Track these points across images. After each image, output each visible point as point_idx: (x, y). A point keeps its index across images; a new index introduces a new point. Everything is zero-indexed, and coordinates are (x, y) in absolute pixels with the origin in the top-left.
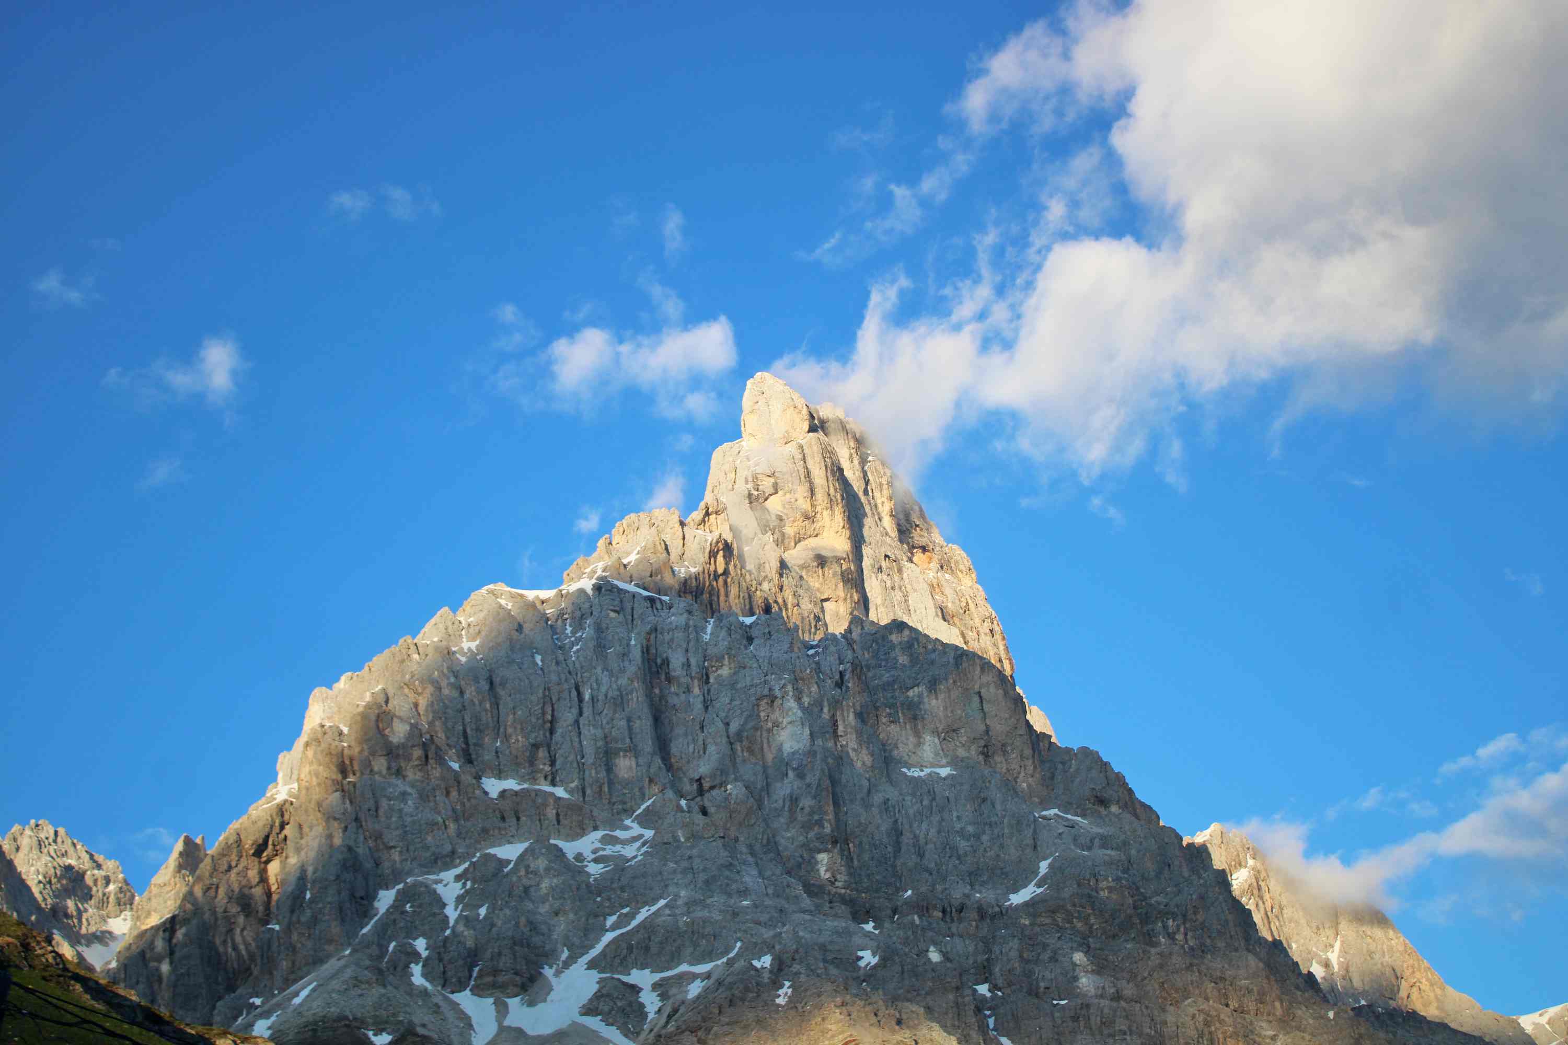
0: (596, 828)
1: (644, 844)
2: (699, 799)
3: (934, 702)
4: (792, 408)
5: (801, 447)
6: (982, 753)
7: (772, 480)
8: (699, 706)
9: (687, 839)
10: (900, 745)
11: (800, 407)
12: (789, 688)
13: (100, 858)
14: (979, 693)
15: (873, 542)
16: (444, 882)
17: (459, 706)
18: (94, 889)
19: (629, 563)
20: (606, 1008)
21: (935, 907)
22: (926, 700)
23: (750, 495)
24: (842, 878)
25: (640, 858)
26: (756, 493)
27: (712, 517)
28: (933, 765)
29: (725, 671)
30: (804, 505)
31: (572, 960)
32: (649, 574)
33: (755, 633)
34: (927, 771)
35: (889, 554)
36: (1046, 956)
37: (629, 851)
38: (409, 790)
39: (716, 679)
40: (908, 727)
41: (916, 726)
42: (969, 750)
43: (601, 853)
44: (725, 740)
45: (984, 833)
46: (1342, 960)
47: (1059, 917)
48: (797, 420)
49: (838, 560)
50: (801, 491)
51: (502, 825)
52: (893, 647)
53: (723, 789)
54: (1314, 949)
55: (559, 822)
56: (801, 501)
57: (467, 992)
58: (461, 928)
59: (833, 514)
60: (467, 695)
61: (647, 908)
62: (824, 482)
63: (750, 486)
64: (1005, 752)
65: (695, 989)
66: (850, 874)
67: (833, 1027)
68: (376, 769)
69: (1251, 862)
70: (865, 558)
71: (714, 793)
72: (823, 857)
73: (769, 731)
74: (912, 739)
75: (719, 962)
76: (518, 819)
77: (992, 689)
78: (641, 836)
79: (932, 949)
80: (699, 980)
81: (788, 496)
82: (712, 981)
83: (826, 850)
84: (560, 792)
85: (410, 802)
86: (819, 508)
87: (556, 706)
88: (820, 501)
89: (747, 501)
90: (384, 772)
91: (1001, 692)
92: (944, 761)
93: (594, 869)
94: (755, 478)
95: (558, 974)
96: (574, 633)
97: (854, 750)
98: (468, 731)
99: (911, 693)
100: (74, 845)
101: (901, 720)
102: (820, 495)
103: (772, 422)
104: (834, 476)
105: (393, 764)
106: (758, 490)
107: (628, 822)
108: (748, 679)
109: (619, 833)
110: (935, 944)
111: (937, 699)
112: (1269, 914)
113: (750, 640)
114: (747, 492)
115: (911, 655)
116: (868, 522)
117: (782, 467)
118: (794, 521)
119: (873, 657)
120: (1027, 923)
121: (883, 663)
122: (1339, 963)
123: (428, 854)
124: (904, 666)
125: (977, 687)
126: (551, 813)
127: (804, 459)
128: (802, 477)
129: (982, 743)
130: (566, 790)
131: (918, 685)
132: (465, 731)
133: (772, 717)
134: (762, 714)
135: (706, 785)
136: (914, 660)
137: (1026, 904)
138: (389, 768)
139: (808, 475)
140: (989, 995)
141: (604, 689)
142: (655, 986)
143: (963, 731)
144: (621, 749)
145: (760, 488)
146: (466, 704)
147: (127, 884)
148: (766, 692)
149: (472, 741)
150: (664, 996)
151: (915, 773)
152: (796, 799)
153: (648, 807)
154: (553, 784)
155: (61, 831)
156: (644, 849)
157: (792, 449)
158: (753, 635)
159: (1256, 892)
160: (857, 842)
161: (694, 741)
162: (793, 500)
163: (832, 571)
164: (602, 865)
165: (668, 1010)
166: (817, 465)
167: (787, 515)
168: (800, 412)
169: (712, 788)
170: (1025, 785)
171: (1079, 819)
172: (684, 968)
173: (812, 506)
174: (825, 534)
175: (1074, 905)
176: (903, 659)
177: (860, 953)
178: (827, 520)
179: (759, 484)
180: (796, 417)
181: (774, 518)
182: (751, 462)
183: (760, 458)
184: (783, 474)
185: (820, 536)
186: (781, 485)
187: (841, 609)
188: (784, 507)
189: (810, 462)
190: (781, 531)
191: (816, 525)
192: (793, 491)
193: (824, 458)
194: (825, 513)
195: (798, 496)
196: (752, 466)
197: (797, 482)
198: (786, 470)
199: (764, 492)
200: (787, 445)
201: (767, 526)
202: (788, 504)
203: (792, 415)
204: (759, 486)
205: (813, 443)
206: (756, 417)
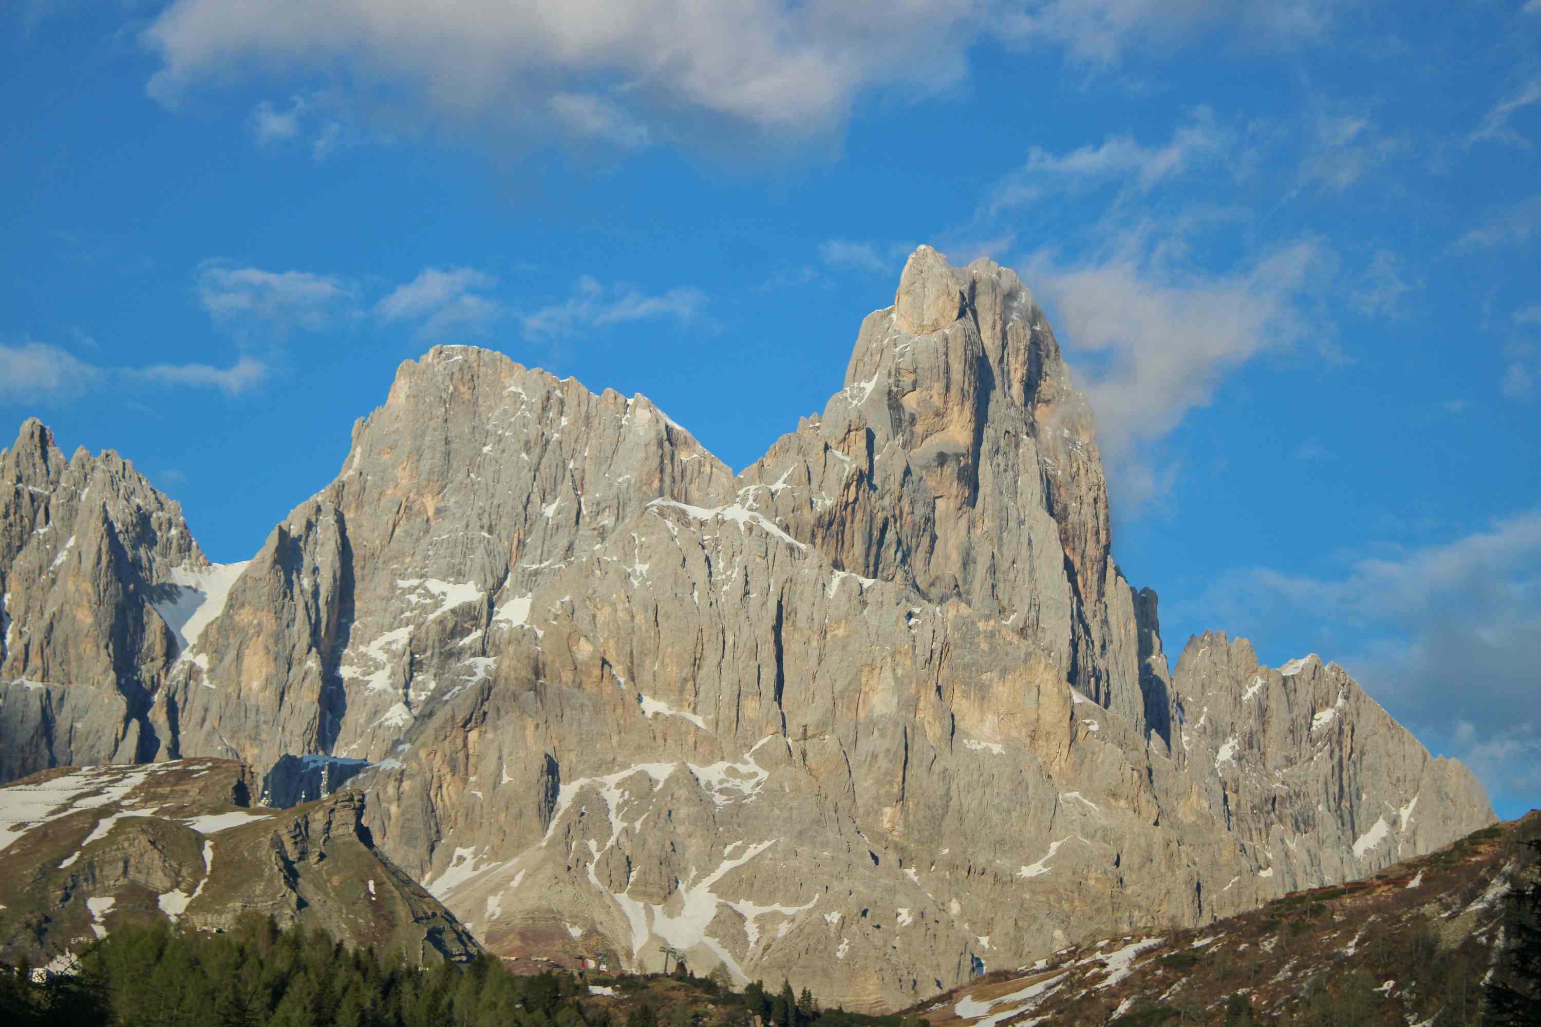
0: (722, 759)
1: (758, 784)
2: (802, 742)
3: (1001, 688)
4: (946, 296)
5: (946, 339)
6: (1030, 736)
7: (913, 376)
8: (813, 660)
9: (792, 791)
10: (967, 718)
11: (953, 295)
12: (889, 659)
13: (162, 496)
14: (1038, 687)
15: (997, 419)
16: (607, 787)
17: (630, 630)
18: (159, 534)
19: (777, 491)
20: (722, 933)
21: (963, 868)
22: (995, 685)
23: (890, 392)
24: (899, 828)
25: (754, 798)
26: (895, 389)
27: (853, 434)
28: (989, 740)
29: (841, 632)
30: (937, 401)
31: (697, 881)
32: (791, 510)
33: (870, 598)
34: (984, 744)
35: (1010, 429)
36: (1034, 927)
37: (747, 787)
38: (587, 703)
39: (832, 638)
40: (976, 703)
41: (982, 704)
42: (1020, 732)
43: (725, 785)
44: (830, 696)
45: (1015, 810)
46: (1412, 819)
47: (1052, 897)
48: (949, 308)
49: (957, 456)
50: (938, 387)
51: (653, 744)
52: (978, 634)
53: (822, 737)
54: (1386, 803)
55: (695, 748)
56: (935, 397)
57: (625, 894)
58: (623, 839)
59: (962, 411)
60: (637, 620)
61: (754, 845)
62: (961, 376)
63: (891, 381)
64: (1048, 739)
65: (783, 929)
66: (905, 826)
67: (871, 987)
68: (564, 679)
69: (1340, 702)
70: (984, 443)
71: (815, 740)
72: (888, 811)
73: (866, 693)
74: (977, 715)
75: (802, 908)
76: (665, 740)
77: (1049, 686)
78: (755, 774)
79: (954, 900)
80: (786, 922)
81: (924, 393)
82: (796, 924)
83: (891, 806)
84: (699, 721)
85: (586, 713)
86: (950, 404)
87: (705, 647)
88: (953, 397)
89: (886, 398)
90: (570, 684)
91: (1056, 690)
92: (999, 737)
93: (719, 799)
94: (898, 371)
95: (688, 890)
96: (726, 569)
97: (929, 723)
98: (634, 652)
99: (984, 677)
100: (140, 480)
101: (972, 697)
102: (954, 391)
103: (925, 306)
104: (971, 368)
105: (577, 679)
106: (898, 386)
107: (746, 756)
108: (857, 645)
109: (739, 766)
110: (957, 896)
111: (1004, 686)
112: (1345, 762)
113: (864, 604)
114: (887, 389)
115: (991, 644)
116: (996, 395)
117: (925, 362)
118: (925, 419)
119: (961, 638)
120: (1028, 897)
121: (968, 646)
122: (1409, 823)
123: (596, 759)
124: (984, 652)
125: (1037, 682)
126: (691, 740)
127: (946, 354)
128: (941, 373)
129: (1032, 728)
130: (704, 720)
131: (991, 671)
132: (631, 653)
133: (871, 683)
134: (863, 679)
135: (809, 733)
136: (993, 648)
137: (1032, 881)
138: (574, 682)
139: (947, 371)
140: (987, 946)
141: (744, 637)
142: (758, 919)
143: (1019, 715)
144: (750, 693)
145: (901, 384)
146: (635, 629)
147: (186, 528)
148: (869, 662)
149: (636, 662)
150: (762, 929)
151: (973, 745)
152: (876, 756)
153: (764, 745)
154: (694, 711)
155: (129, 464)
156: (758, 789)
157: (935, 338)
158: (869, 601)
159: (1334, 738)
160: (916, 801)
161: (807, 689)
162: (928, 398)
163: (950, 469)
164: (725, 797)
165: (764, 943)
166: (958, 359)
167: (919, 413)
168: (952, 300)
169: (814, 736)
170: (1057, 768)
171: (1093, 805)
172: (777, 907)
173: (945, 402)
174: (951, 428)
175: (1066, 890)
176: (984, 646)
177: (900, 910)
178: (956, 415)
179: (900, 378)
180: (947, 303)
181: (907, 417)
182: (897, 349)
183: (906, 347)
184: (924, 370)
185: (946, 430)
186: (920, 382)
187: (952, 506)
188: (918, 404)
189: (952, 356)
190: (911, 431)
191: (945, 420)
192: (930, 388)
193: (966, 351)
194: (955, 408)
195: (934, 392)
196: (898, 356)
197: (935, 378)
198: (927, 366)
199: (903, 389)
200: (934, 334)
201: (899, 426)
202: (923, 402)
203: (944, 303)
204: (899, 381)
205: (959, 335)
206: (910, 299)
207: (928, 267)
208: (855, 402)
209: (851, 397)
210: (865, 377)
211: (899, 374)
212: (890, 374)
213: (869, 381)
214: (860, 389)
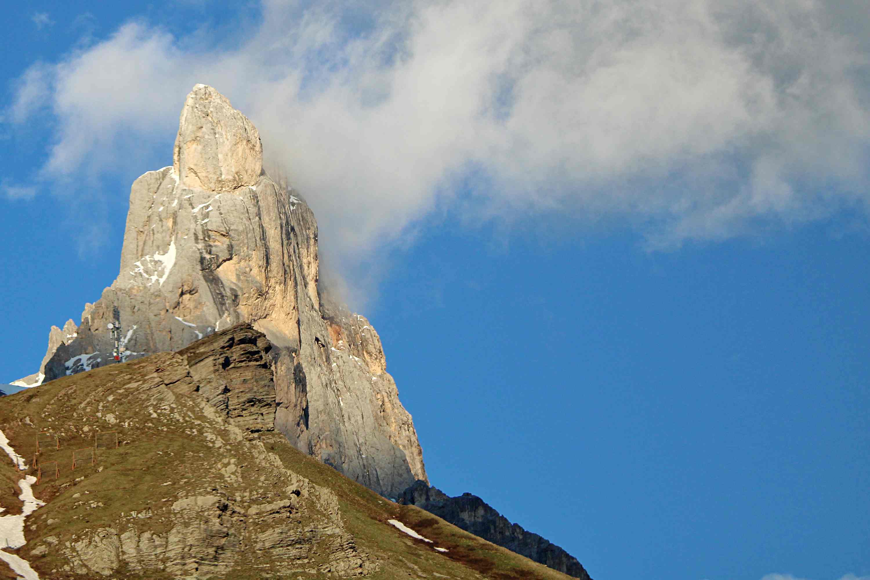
4: (245, 142)
5: (255, 197)
7: (226, 240)
11: (253, 142)
23: (202, 260)
26: (208, 256)
30: (258, 275)
35: (319, 336)
48: (250, 160)
49: (290, 352)
50: (257, 258)
56: (255, 271)
59: (285, 291)
62: (278, 246)
63: (201, 246)
70: (303, 345)
81: (242, 263)
86: (273, 281)
88: (274, 273)
89: (199, 267)
94: (206, 233)
102: (275, 265)
103: (220, 156)
106: (210, 253)
114: (198, 255)
117: (236, 224)
118: (248, 298)
127: (259, 215)
128: (258, 239)
139: (264, 237)
145: (214, 249)
157: (241, 196)
162: (248, 269)
163: (285, 367)
166: (273, 224)
167: (241, 289)
168: (253, 148)
173: (267, 278)
174: (274, 316)
178: (278, 297)
179: (211, 243)
180: (248, 151)
181: (229, 293)
182: (196, 210)
183: (207, 207)
184: (239, 234)
185: (269, 318)
186: (236, 248)
187: (291, 418)
188: (238, 276)
189: (266, 219)
190: (235, 311)
191: (267, 303)
192: (248, 258)
193: (280, 213)
194: (278, 288)
195: (253, 263)
196: (200, 217)
197: (253, 245)
198: (241, 228)
199: (217, 256)
200: (237, 191)
201: (223, 304)
202: (242, 274)
203: (244, 150)
204: (210, 246)
205: (269, 192)
206: (200, 147)
207: (214, 107)
208: (154, 278)
209: (147, 272)
210: (158, 247)
211: (209, 237)
212: (197, 239)
213: (165, 252)
214: (156, 262)
